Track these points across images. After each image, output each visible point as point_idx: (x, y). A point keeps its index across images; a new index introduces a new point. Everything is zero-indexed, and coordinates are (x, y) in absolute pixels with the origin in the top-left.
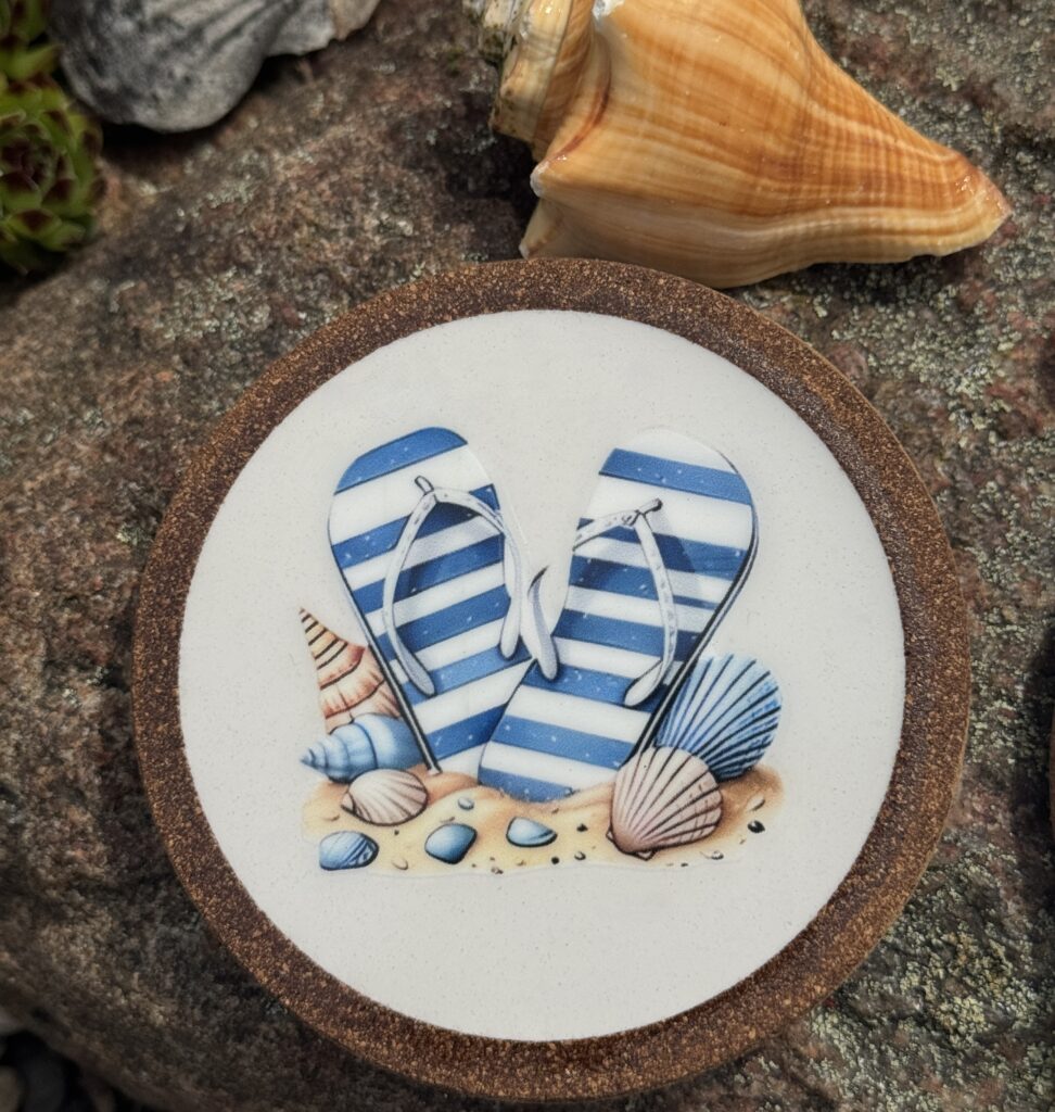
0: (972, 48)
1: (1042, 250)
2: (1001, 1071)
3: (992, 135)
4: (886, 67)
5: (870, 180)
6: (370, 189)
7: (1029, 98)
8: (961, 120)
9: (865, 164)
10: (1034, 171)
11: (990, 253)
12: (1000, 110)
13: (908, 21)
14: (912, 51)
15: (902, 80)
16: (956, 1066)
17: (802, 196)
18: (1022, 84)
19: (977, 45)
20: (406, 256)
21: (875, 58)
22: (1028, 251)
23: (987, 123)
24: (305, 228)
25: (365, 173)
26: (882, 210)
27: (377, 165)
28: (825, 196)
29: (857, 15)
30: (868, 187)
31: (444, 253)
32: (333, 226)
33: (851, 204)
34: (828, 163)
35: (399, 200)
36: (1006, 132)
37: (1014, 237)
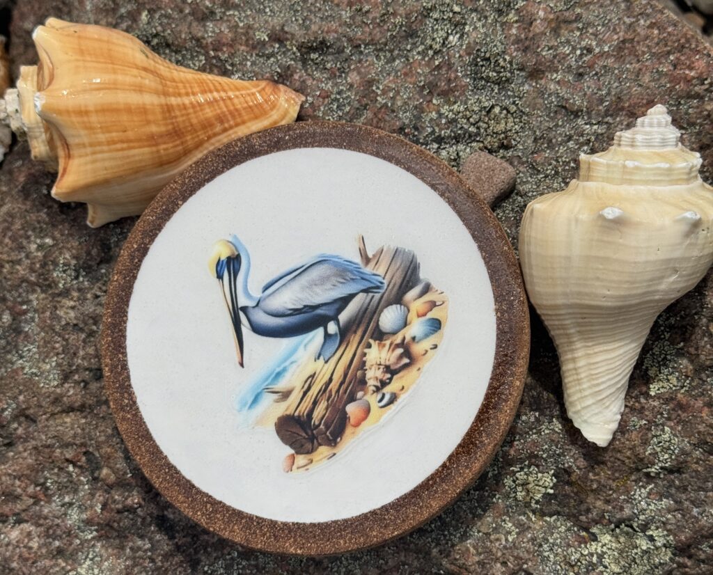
0: (269, 14)
1: (344, 96)
2: (499, 498)
3: (294, 53)
4: (231, 46)
5: (221, 119)
6: (27, 231)
7: (302, 26)
8: (277, 53)
9: (215, 113)
10: (322, 59)
11: (319, 110)
12: (292, 39)
13: (234, 15)
14: (242, 31)
15: (243, 48)
16: (476, 507)
17: (189, 143)
18: (296, 20)
19: (271, 10)
20: (54, 256)
21: (224, 45)
22: (338, 100)
23: (290, 48)
24: (7, 266)
25: (22, 224)
26: (236, 129)
27: (25, 217)
28: (203, 136)
29: (208, 26)
30: (222, 122)
31: (69, 246)
32: (19, 257)
33: (219, 134)
34: (194, 121)
35: (41, 230)
36: (299, 49)
37: (328, 97)
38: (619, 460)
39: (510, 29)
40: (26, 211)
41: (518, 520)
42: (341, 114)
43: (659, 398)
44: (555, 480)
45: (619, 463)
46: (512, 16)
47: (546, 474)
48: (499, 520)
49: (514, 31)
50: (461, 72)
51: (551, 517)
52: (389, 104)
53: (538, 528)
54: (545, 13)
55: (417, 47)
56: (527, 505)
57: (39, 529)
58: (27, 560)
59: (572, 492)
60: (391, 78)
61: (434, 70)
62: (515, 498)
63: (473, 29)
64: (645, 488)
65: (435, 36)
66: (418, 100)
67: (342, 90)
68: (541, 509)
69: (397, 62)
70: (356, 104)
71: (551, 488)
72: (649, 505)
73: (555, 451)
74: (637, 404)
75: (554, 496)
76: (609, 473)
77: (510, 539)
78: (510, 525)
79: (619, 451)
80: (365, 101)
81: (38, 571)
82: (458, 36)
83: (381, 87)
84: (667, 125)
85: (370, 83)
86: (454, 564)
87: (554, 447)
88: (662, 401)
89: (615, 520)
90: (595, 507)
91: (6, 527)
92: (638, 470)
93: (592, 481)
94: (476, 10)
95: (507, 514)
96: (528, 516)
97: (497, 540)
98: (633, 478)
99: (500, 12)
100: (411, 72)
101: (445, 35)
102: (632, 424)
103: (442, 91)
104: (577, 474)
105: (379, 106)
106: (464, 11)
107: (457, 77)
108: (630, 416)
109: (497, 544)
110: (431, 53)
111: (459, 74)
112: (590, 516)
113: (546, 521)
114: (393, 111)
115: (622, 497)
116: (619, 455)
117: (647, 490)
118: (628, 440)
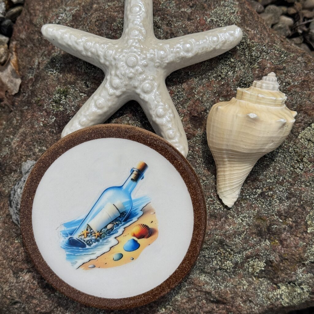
38: (293, 258)
39: (255, 71)
40: (32, 133)
41: (248, 280)
42: (178, 101)
43: (311, 234)
44: (265, 264)
45: (293, 259)
46: (256, 66)
47: (262, 262)
48: (241, 280)
49: (257, 72)
50: (233, 88)
51: (261, 278)
52: (200, 99)
53: (256, 283)
54: (270, 65)
55: (213, 74)
56: (253, 274)
57: (38, 275)
58: (33, 289)
59: (272, 269)
60: (201, 87)
61: (221, 86)
62: (248, 271)
63: (239, 70)
64: (302, 269)
65: (223, 71)
66: (213, 98)
67: (179, 91)
68: (258, 276)
69: (204, 80)
70: (186, 98)
71: (263, 268)
72: (303, 275)
73: (266, 253)
74: (302, 236)
75: (264, 271)
76: (289, 263)
77: (245, 287)
78: (245, 282)
79: (294, 255)
80: (190, 96)
81: (37, 293)
82: (232, 72)
83: (197, 91)
84: (275, 81)
85: (192, 89)
86: (221, 298)
87: (266, 252)
88: (312, 235)
89: (288, 281)
90: (281, 276)
91: (23, 274)
92: (300, 262)
93: (281, 266)
94: (240, 61)
95: (244, 277)
96: (253, 278)
97: (240, 288)
98: (297, 265)
99: (251, 63)
100: (210, 85)
101: (227, 71)
102: (300, 244)
103: (224, 95)
104: (276, 263)
105: (196, 99)
106: (235, 61)
107: (231, 90)
108: (299, 241)
109: (239, 290)
110: (220, 78)
111: (232, 89)
112: (278, 279)
113: (260, 281)
114: (202, 102)
115: (293, 273)
116: (293, 257)
117: (303, 269)
118: (298, 250)
